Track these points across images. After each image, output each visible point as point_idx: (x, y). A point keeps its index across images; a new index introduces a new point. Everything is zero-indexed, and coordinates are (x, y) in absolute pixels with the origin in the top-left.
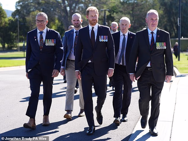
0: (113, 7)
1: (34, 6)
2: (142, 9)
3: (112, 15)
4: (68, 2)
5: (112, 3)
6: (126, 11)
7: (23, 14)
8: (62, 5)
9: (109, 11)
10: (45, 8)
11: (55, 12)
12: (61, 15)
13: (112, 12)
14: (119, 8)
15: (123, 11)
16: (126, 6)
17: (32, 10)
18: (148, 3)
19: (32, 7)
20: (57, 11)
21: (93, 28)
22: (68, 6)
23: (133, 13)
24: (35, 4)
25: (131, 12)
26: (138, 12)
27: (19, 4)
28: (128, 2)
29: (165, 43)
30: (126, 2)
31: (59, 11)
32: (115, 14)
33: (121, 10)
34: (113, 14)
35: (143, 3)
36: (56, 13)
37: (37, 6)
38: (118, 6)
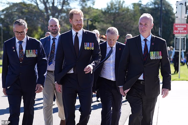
0: (95, 17)
1: (18, 15)
2: (123, 18)
3: (94, 25)
4: (51, 11)
5: (94, 13)
6: (108, 21)
7: (7, 23)
8: (45, 14)
9: (91, 21)
10: (28, 17)
11: (38, 21)
12: (44, 24)
13: (94, 22)
14: (101, 17)
15: (105, 21)
16: (107, 15)
17: (15, 18)
18: (129, 13)
19: (15, 16)
20: (40, 20)
21: (77, 33)
22: (51, 15)
23: (114, 23)
24: (19, 13)
25: (113, 22)
26: (120, 22)
27: (3, 13)
28: (109, 12)
29: (160, 52)
30: (108, 12)
31: (42, 20)
32: (96, 23)
33: (103, 19)
34: (95, 23)
35: (124, 13)
36: (40, 22)
37: (20, 15)
38: (100, 15)
